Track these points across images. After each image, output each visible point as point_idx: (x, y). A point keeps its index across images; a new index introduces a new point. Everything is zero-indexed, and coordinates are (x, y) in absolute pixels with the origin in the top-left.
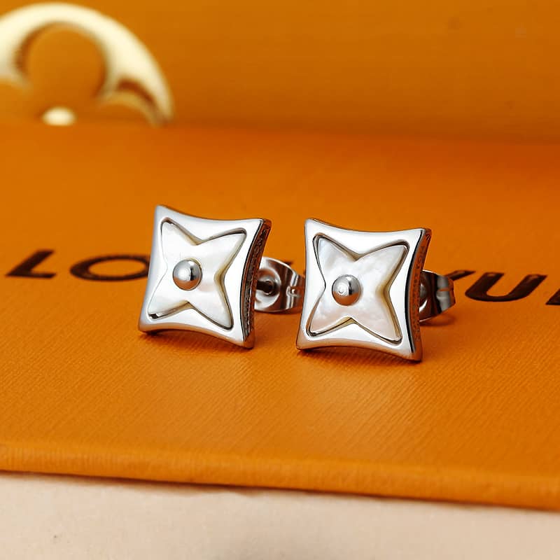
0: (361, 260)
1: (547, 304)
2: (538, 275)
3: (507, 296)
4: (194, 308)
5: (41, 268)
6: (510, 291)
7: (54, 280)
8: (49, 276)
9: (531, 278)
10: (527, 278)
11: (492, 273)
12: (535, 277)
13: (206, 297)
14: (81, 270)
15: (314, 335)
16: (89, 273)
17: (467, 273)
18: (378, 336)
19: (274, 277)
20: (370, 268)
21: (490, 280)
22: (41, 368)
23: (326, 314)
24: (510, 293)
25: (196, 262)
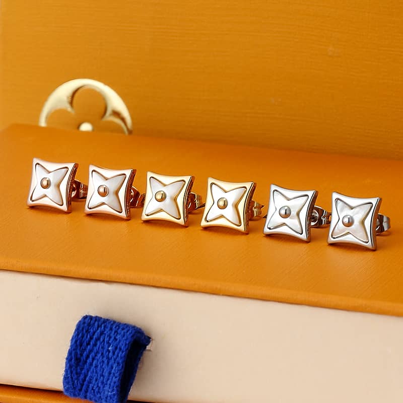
0: (353, 209)
4: (286, 225)
13: (292, 222)
15: (334, 238)
18: (359, 240)
19: (316, 214)
20: (357, 213)
23: (339, 230)
25: (288, 207)
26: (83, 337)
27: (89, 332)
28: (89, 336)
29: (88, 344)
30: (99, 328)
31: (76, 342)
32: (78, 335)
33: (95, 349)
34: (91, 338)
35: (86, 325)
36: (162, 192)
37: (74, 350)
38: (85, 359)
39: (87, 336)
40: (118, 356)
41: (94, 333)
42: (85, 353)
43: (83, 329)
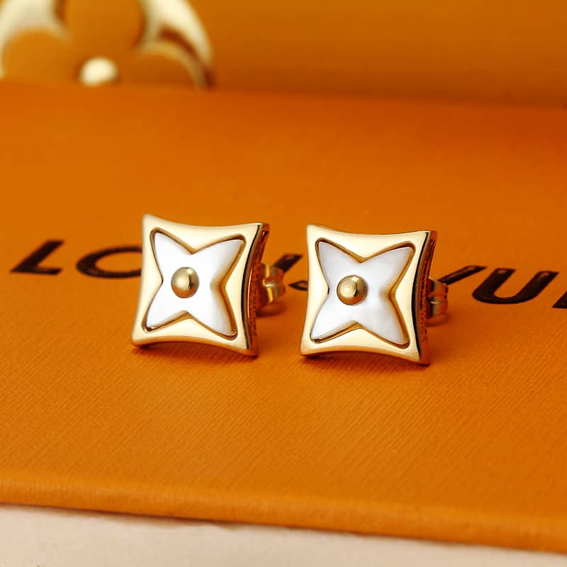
1: (555, 306)
2: (550, 272)
3: (515, 297)
5: (47, 263)
6: (518, 291)
7: (60, 276)
8: (55, 272)
9: (542, 276)
10: (538, 275)
11: (503, 269)
12: (547, 274)
14: (88, 265)
16: (96, 269)
17: (478, 269)
21: (500, 277)
22: (32, 383)
24: (519, 294)
36: (355, 279)
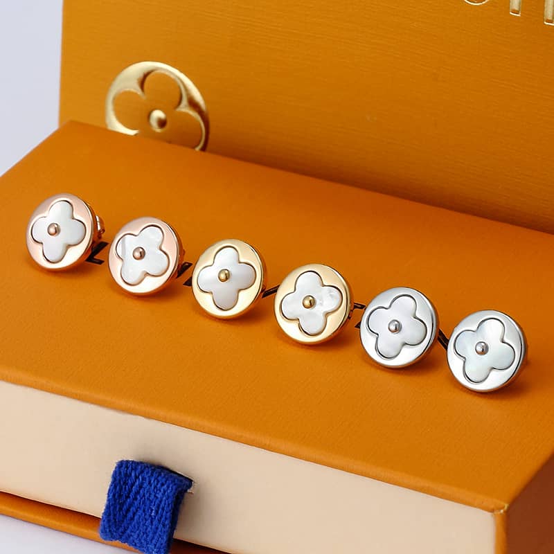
26: (121, 489)
27: (127, 484)
28: (127, 489)
29: (128, 497)
30: (137, 480)
31: (114, 495)
32: (115, 487)
33: (136, 503)
34: (130, 491)
35: (123, 476)
37: (112, 505)
38: (124, 513)
39: (125, 488)
40: (162, 516)
41: (133, 485)
42: (125, 507)
43: (120, 481)
